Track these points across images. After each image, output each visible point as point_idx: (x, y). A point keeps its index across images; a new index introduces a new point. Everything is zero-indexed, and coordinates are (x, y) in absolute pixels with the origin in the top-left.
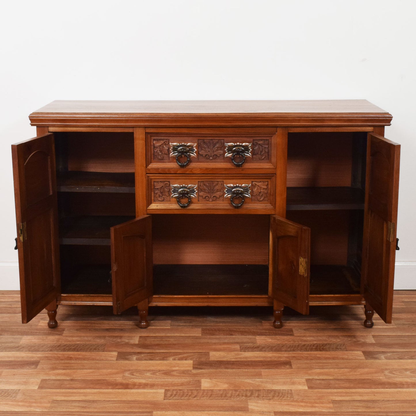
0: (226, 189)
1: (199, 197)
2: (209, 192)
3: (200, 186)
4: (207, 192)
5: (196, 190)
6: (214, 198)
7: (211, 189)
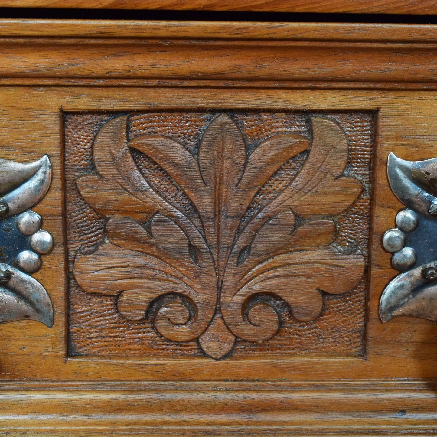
0: (408, 215)
1: (80, 308)
2: (193, 249)
3: (92, 167)
4: (170, 243)
5: (40, 226)
6: (255, 312)
7: (217, 213)
